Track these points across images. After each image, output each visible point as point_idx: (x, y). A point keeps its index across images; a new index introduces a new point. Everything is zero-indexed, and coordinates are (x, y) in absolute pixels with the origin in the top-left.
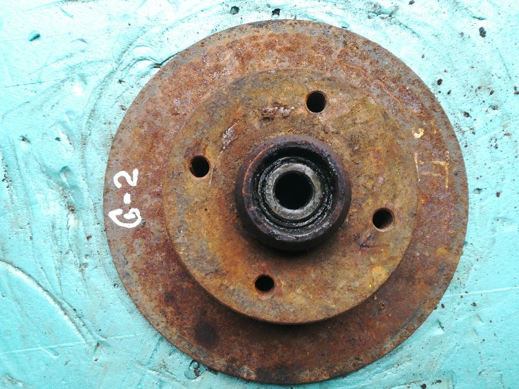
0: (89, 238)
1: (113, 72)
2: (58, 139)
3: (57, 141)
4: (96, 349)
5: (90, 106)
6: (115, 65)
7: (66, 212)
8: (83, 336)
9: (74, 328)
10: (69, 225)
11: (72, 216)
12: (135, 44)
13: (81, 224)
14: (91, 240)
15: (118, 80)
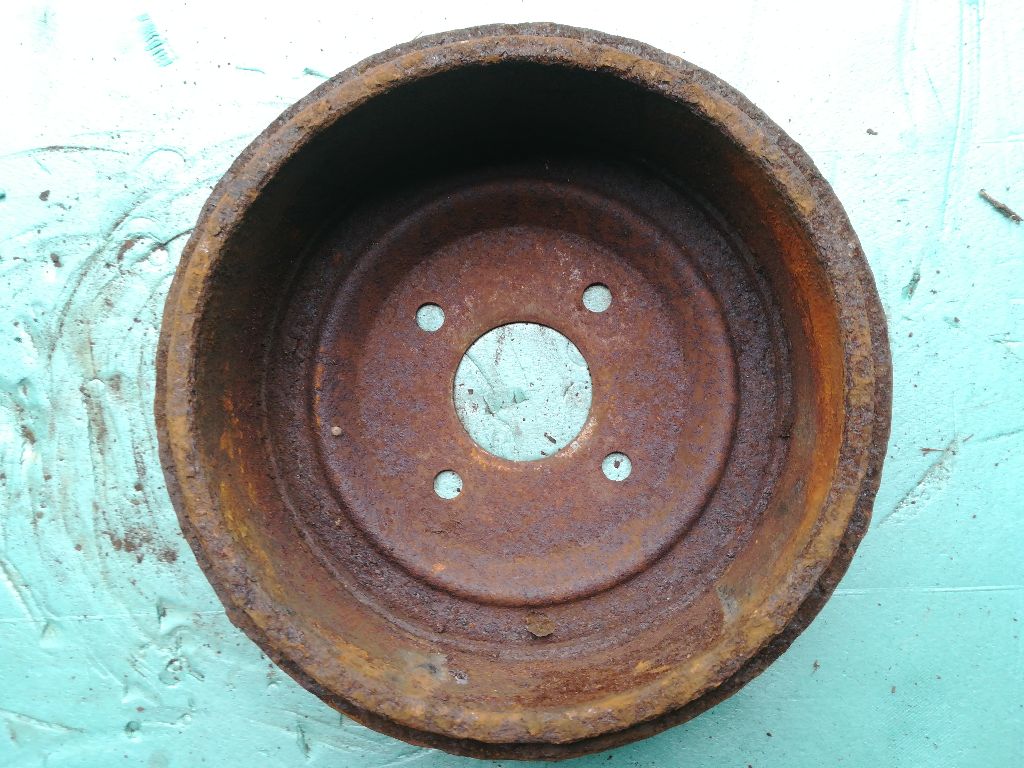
0: (48, 478)
1: (100, 251)
2: (18, 339)
3: (17, 343)
4: (44, 631)
5: (65, 297)
6: (102, 242)
7: (21, 440)
8: (30, 611)
9: (19, 598)
10: (24, 458)
11: (28, 446)
12: (133, 213)
13: (40, 458)
14: (50, 482)
15: (104, 264)
